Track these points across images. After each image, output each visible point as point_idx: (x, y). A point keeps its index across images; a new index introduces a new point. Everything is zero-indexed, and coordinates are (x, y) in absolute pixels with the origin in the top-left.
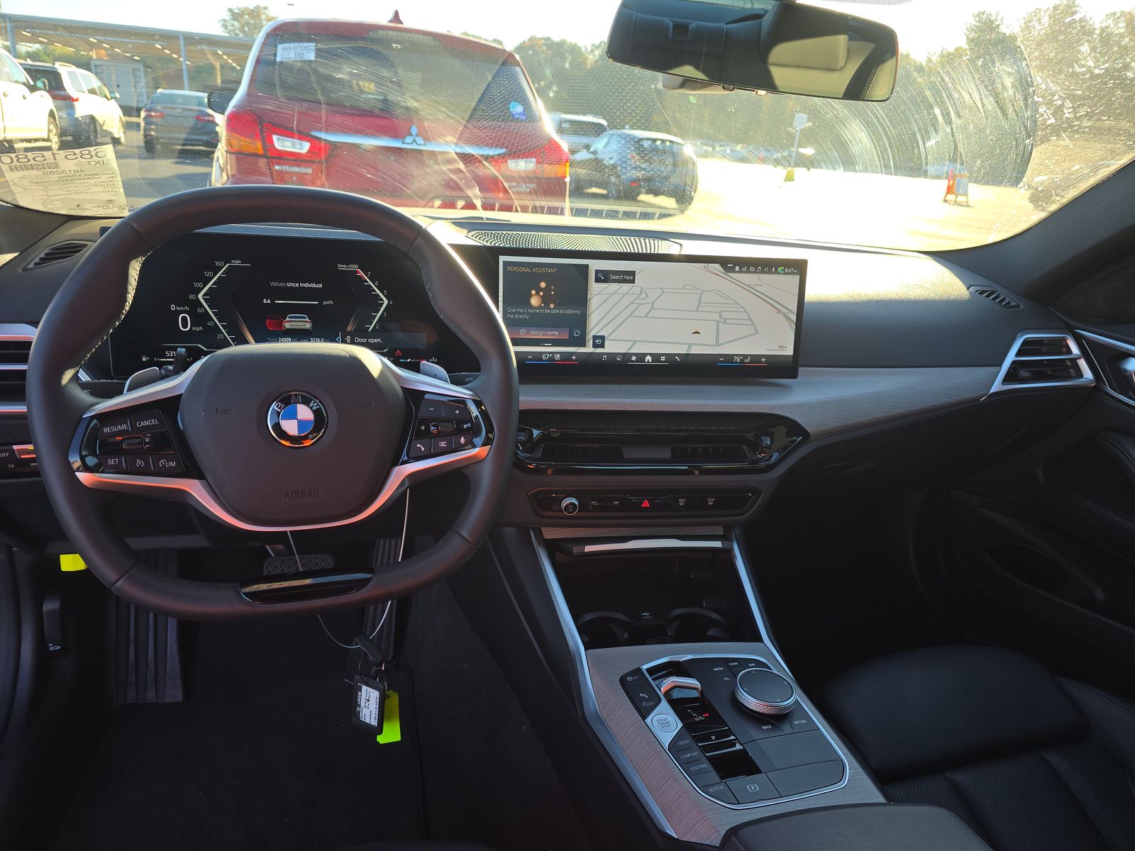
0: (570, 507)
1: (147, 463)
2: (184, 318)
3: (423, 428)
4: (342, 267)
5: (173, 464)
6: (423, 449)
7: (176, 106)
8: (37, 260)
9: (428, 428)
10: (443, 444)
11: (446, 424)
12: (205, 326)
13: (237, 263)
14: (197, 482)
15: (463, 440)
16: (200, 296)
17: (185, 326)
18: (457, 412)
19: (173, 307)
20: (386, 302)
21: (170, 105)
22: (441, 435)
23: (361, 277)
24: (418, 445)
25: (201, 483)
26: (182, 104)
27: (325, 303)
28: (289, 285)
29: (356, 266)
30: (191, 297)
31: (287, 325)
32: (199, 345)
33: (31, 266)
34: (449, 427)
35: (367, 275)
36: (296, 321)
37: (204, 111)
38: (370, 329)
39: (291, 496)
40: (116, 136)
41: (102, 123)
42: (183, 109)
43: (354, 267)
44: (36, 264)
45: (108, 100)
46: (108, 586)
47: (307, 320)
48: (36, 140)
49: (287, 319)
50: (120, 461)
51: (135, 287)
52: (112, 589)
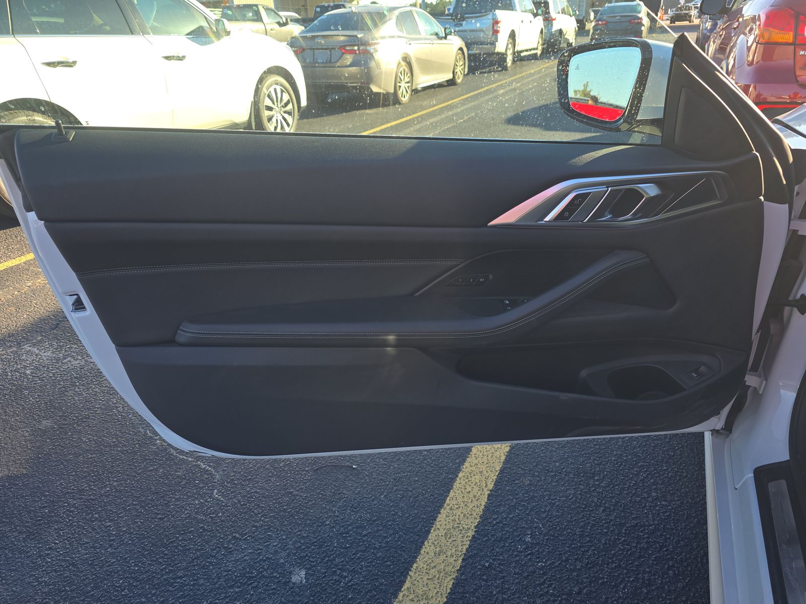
7: (616, 15)
21: (612, 15)
26: (620, 13)
37: (635, 16)
40: (571, 42)
41: (565, 33)
42: (622, 16)
45: (571, 16)
48: (531, 50)
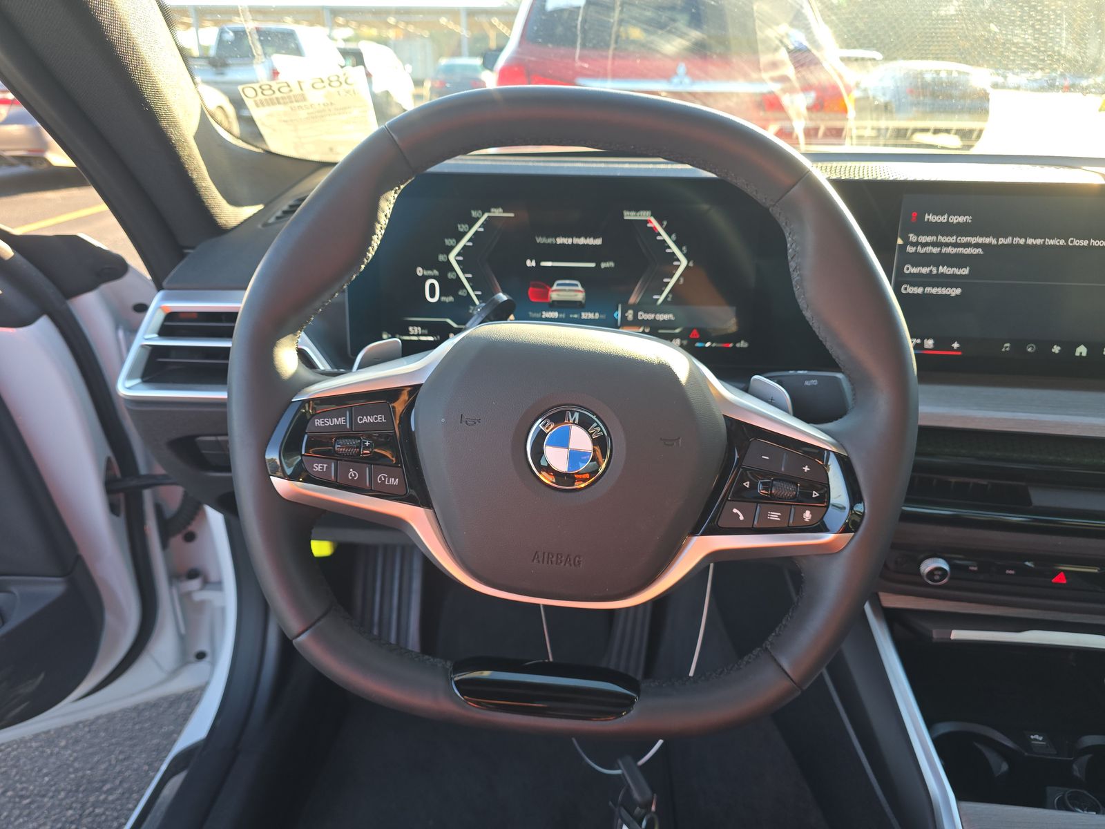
0: (936, 573)
1: (362, 476)
2: (432, 286)
3: (747, 484)
4: (629, 215)
5: (394, 482)
6: (741, 518)
8: (279, 213)
9: (754, 486)
10: (774, 516)
11: (785, 485)
12: (455, 295)
13: (497, 212)
14: (420, 511)
15: (807, 515)
16: (452, 257)
17: (432, 295)
18: (806, 469)
19: (420, 272)
20: (684, 262)
22: (772, 501)
23: (653, 229)
24: (735, 511)
25: (426, 512)
27: (603, 265)
28: (560, 241)
29: (649, 213)
30: (442, 258)
31: (554, 296)
32: (449, 321)
33: (272, 220)
34: (789, 490)
35: (661, 225)
36: (565, 290)
38: (660, 301)
39: (541, 559)
43: (645, 215)
44: (278, 218)
46: (289, 637)
47: (580, 288)
49: (555, 287)
50: (329, 468)
51: (384, 226)
52: (294, 642)
